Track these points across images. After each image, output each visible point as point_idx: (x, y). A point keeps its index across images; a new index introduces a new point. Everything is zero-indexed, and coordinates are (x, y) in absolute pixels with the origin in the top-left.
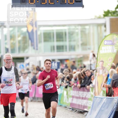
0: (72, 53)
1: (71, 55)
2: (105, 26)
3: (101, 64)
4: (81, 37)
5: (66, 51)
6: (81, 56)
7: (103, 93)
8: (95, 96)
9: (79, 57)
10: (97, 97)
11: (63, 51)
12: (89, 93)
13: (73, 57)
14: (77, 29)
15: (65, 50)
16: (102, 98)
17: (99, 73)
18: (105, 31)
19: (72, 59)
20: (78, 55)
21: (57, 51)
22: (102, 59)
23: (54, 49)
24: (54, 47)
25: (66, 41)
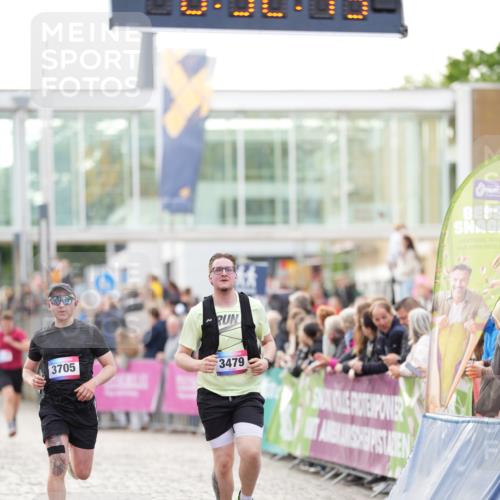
0: (310, 229)
1: (304, 240)
3: (456, 280)
4: (350, 166)
5: (286, 222)
6: (348, 246)
7: (457, 402)
8: (427, 414)
9: (337, 248)
10: (435, 419)
11: (273, 223)
12: (397, 399)
13: (313, 248)
14: (335, 131)
15: (279, 216)
16: (457, 422)
18: (452, 141)
19: (308, 256)
20: (333, 241)
21: (248, 223)
22: (462, 258)
23: (235, 214)
24: (235, 203)
25: (285, 178)
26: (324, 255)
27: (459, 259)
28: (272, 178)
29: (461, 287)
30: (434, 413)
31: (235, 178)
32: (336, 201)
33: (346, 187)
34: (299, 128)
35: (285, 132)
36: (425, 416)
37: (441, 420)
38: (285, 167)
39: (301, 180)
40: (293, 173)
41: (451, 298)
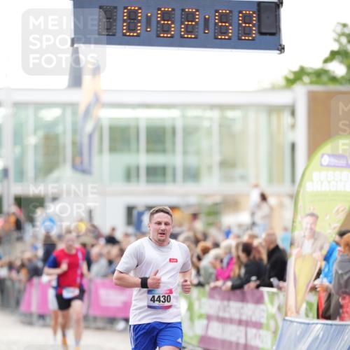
0: (191, 187)
2: (293, 113)
4: (221, 143)
5: (174, 180)
6: (218, 199)
8: (287, 318)
10: (292, 321)
11: (164, 182)
12: (262, 307)
13: (193, 200)
15: (169, 177)
16: (308, 324)
17: (301, 247)
18: (293, 126)
19: (189, 206)
21: (148, 181)
22: (312, 208)
23: (138, 175)
24: (138, 168)
25: (174, 151)
26: (200, 205)
27: (310, 209)
28: (164, 151)
29: (311, 229)
30: (291, 317)
31: (138, 150)
32: (210, 168)
33: (217, 158)
34: (183, 116)
35: (174, 119)
36: (284, 320)
37: (297, 322)
38: (174, 143)
39: (185, 153)
40: (179, 148)
41: (304, 236)
